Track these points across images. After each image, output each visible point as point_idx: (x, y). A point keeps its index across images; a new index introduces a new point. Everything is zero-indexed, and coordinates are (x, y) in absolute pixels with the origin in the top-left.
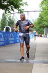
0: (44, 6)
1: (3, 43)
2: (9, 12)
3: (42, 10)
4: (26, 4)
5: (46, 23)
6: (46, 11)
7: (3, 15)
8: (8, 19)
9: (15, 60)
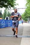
0: (28, 6)
1: (5, 26)
2: (8, 9)
3: (26, 8)
4: (18, 4)
5: (29, 15)
6: (29, 8)
7: (5, 10)
8: (7, 13)
9: (11, 36)
